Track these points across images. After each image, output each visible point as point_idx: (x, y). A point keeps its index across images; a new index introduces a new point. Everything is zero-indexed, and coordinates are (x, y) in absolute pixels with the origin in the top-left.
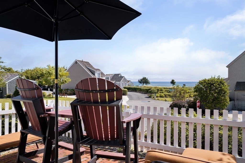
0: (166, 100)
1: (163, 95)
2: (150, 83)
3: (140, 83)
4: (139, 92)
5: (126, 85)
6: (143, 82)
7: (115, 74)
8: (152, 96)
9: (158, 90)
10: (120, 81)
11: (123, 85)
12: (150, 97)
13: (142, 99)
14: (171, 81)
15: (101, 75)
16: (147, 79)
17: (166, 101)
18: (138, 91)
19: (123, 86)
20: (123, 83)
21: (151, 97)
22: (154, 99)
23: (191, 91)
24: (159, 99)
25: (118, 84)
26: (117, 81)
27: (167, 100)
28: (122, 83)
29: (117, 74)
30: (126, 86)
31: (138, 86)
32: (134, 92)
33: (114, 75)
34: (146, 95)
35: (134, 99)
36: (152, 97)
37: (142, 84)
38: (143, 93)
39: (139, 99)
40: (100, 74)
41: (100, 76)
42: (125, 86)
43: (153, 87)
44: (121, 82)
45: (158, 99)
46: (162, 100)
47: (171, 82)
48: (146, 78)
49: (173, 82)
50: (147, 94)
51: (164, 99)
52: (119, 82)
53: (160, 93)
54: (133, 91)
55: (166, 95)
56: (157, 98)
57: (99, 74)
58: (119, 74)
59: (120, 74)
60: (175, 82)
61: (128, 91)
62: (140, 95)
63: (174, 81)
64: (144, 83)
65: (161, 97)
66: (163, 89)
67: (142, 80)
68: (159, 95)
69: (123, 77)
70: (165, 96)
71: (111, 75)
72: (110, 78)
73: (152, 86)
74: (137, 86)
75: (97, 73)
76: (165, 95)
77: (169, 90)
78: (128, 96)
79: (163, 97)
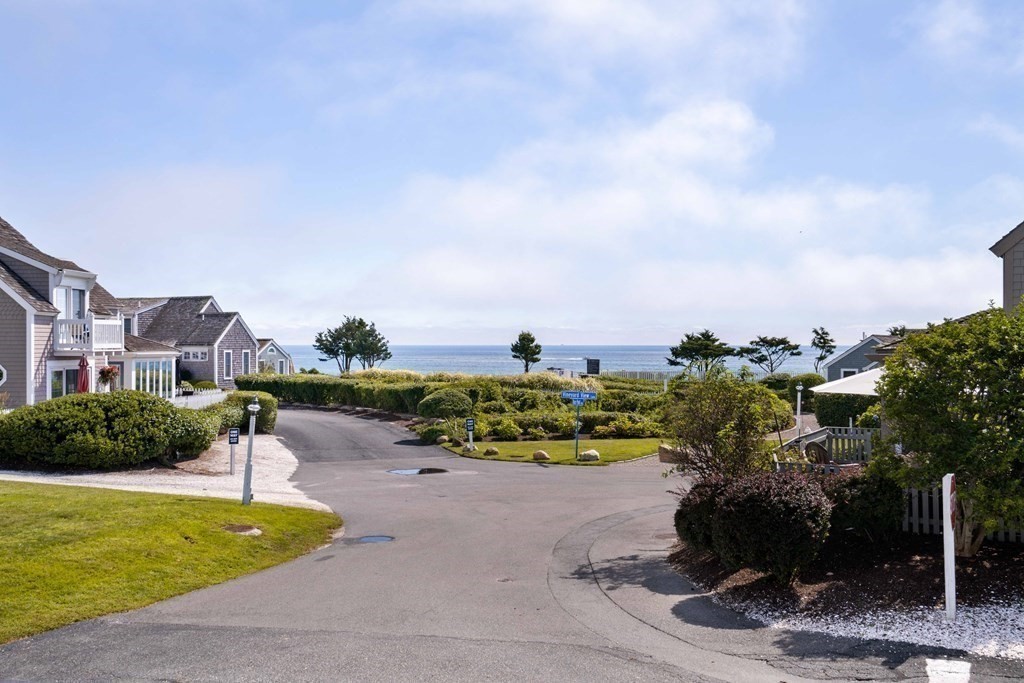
0: (539, 460)
1: (509, 426)
2: (388, 356)
3: (325, 356)
4: (344, 411)
5: (246, 366)
6: (347, 347)
7: (172, 299)
8: (443, 432)
9: (473, 394)
10: (210, 344)
11: (228, 366)
12: (429, 439)
13: (384, 453)
14: (515, 340)
15: (91, 299)
16: (373, 331)
17: (540, 464)
18: (331, 405)
19: (228, 375)
20: (228, 354)
21: (435, 442)
22: (458, 450)
23: (647, 395)
24: (495, 453)
25: (199, 360)
26: (190, 345)
27: (547, 456)
28: (221, 354)
29: (185, 299)
30: (246, 372)
31: (313, 371)
32: (309, 408)
33: (165, 307)
34: (399, 429)
35: (330, 459)
36: (446, 437)
37: (341, 358)
38: (373, 416)
39: (364, 457)
40: (87, 295)
41: (87, 306)
42: (241, 374)
43: (423, 377)
44: (216, 345)
45: (488, 453)
46: (514, 458)
47: (515, 348)
48: (368, 322)
49: (526, 348)
50: (399, 419)
51: (527, 449)
52: (205, 349)
53: (486, 411)
54: (302, 401)
55: (529, 426)
56: (479, 448)
57: (82, 292)
58: (200, 300)
59: (208, 298)
60: (537, 347)
61: (281, 407)
62: (360, 425)
63: (533, 340)
64: (349, 355)
65: (498, 436)
66: (498, 390)
67: (337, 336)
68: (483, 427)
69: (229, 316)
70: (526, 433)
71: (146, 301)
72: (140, 326)
73: (412, 373)
74: (308, 370)
75: (68, 289)
76: (521, 424)
77: (518, 390)
78: (277, 434)
79: (515, 439)
